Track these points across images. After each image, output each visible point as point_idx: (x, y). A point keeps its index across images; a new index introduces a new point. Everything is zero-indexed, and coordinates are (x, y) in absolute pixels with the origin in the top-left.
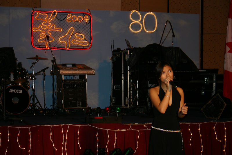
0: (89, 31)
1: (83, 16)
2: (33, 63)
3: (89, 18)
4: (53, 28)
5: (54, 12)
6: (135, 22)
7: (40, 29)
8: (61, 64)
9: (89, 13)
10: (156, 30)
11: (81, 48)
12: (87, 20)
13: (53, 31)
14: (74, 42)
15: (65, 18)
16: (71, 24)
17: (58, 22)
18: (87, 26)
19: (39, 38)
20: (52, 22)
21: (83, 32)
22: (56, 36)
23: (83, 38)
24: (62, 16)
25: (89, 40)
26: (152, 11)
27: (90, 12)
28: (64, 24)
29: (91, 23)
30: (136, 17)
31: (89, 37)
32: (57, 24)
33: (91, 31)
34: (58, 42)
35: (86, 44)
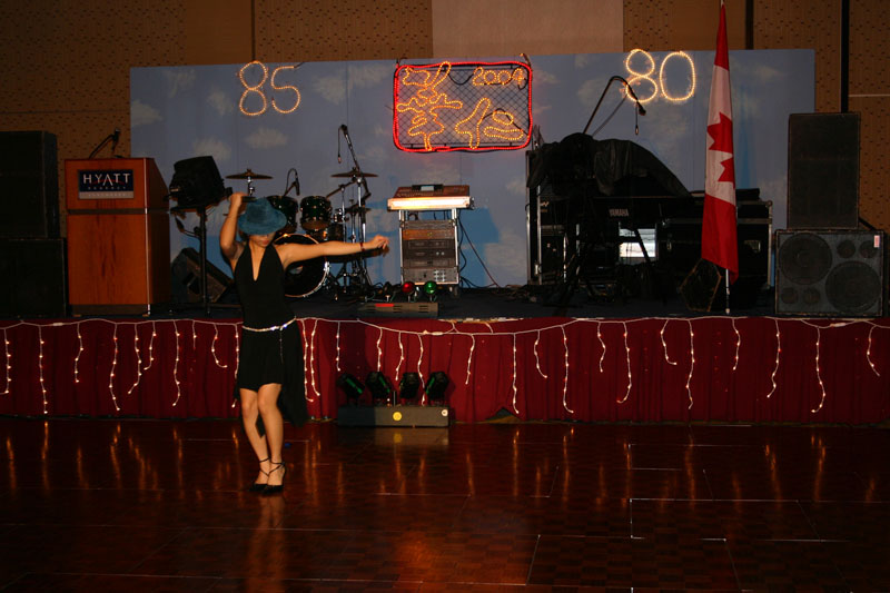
0: (524, 106)
1: (512, 70)
2: (342, 186)
3: (526, 76)
4: (441, 102)
5: (443, 65)
6: (640, 76)
7: (413, 105)
8: (410, 185)
9: (526, 62)
10: (695, 94)
11: (504, 147)
12: (520, 76)
13: (441, 110)
14: (491, 132)
15: (469, 79)
16: (482, 91)
17: (454, 88)
18: (520, 94)
19: (411, 125)
20: (440, 89)
21: (511, 109)
22: (449, 122)
23: (511, 121)
24: (462, 73)
25: (524, 128)
26: (683, 50)
27: (527, 59)
28: (466, 92)
29: (529, 86)
30: (640, 65)
31: (524, 120)
32: (450, 92)
33: (529, 106)
34: (454, 133)
35: (519, 136)
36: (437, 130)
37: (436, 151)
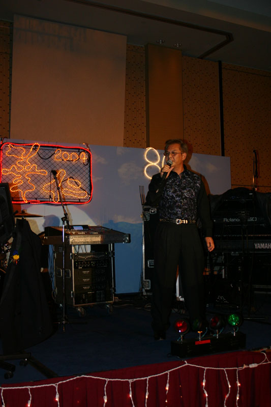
0: (87, 176)
1: (79, 153)
3: (88, 157)
4: (34, 171)
5: (35, 146)
6: (152, 164)
7: (13, 170)
9: (88, 149)
11: (76, 202)
12: (84, 158)
13: (33, 175)
14: (66, 192)
15: (52, 156)
16: (60, 165)
17: (42, 161)
18: (84, 169)
19: (12, 185)
20: (32, 161)
21: (79, 178)
22: (38, 183)
23: (79, 186)
24: (47, 152)
25: (88, 190)
27: (87, 147)
28: (50, 164)
29: (90, 164)
30: (153, 157)
31: (88, 185)
32: (39, 163)
33: (90, 176)
34: (41, 191)
35: (84, 196)
36: (30, 189)
37: (29, 203)
